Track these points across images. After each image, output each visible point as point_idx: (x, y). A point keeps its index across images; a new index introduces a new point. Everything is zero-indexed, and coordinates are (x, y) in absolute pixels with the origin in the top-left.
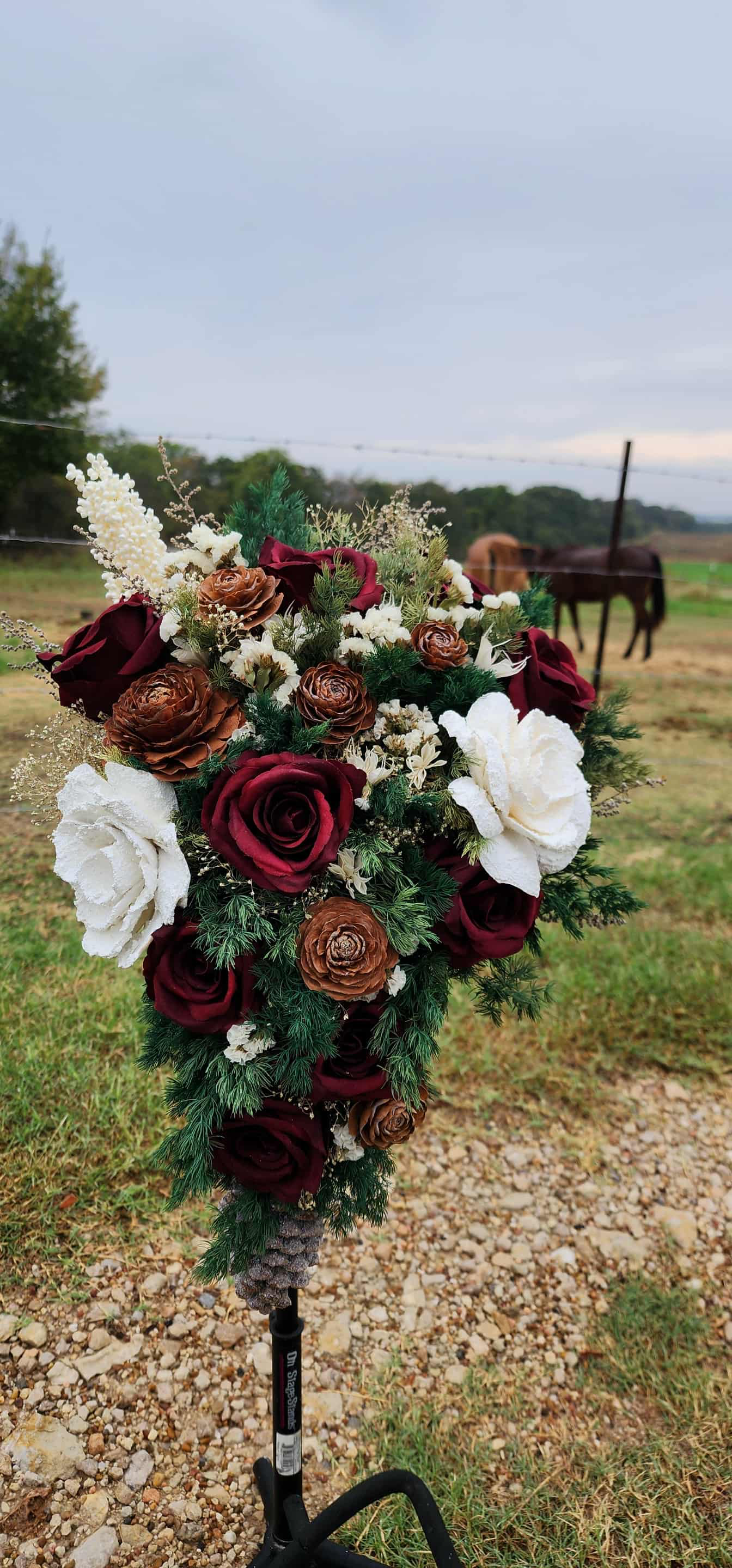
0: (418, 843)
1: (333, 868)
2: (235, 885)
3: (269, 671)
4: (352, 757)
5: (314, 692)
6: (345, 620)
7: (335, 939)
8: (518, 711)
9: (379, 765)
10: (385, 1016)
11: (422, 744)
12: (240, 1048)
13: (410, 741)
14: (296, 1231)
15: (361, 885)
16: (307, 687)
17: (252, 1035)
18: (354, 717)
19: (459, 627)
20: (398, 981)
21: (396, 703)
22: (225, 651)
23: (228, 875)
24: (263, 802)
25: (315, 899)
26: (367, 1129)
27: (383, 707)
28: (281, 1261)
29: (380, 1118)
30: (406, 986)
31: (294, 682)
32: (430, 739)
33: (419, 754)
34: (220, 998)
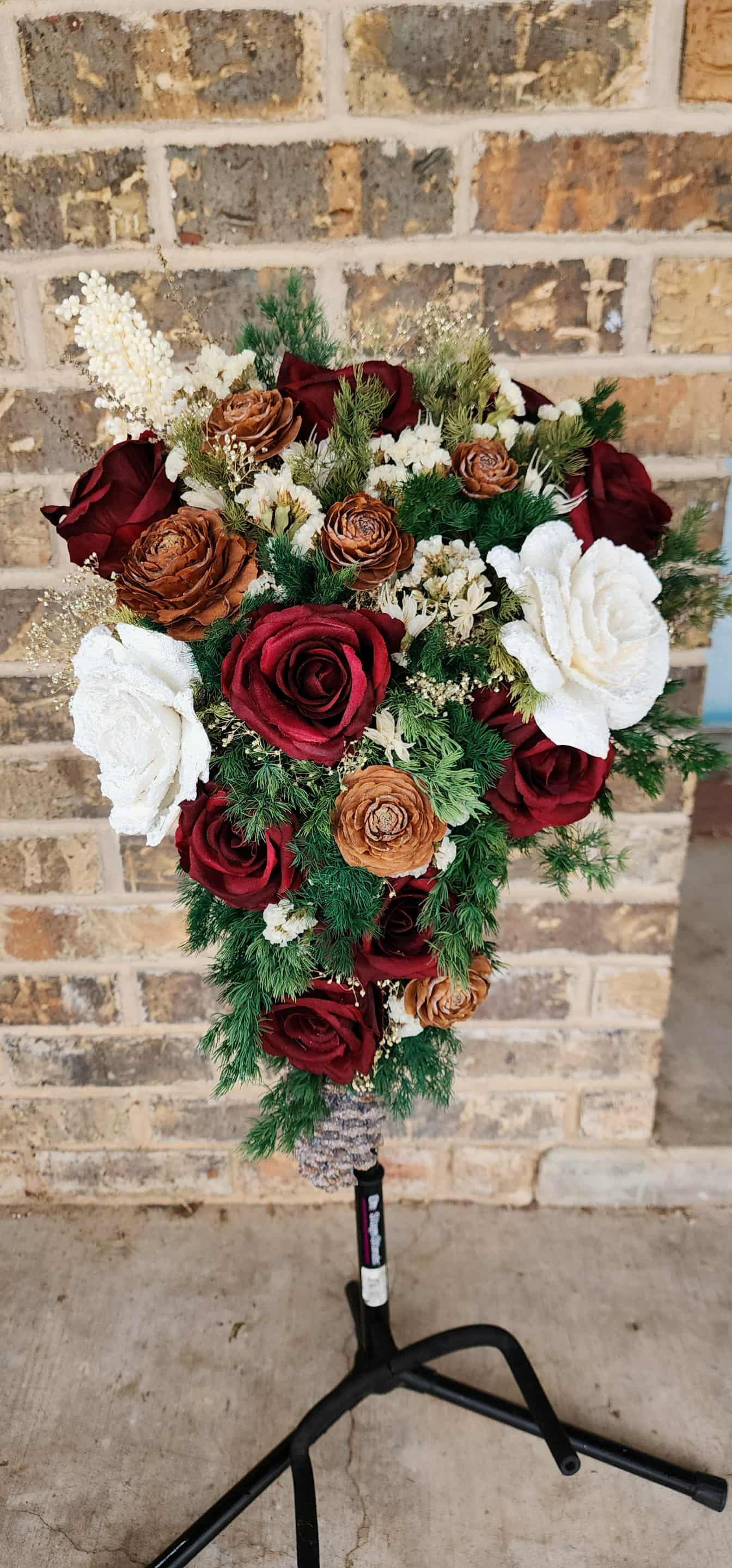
0: (467, 701)
1: (370, 733)
2: (262, 755)
3: (288, 509)
4: (388, 606)
5: (340, 531)
6: (374, 445)
7: (374, 812)
8: (581, 542)
9: (419, 612)
10: (434, 892)
11: (467, 587)
12: (279, 928)
13: (454, 583)
14: (354, 1114)
15: (402, 750)
16: (332, 527)
17: (290, 915)
18: (386, 559)
19: (509, 444)
20: (447, 855)
21: (437, 540)
22: (238, 489)
23: (254, 743)
24: (288, 661)
25: (352, 769)
26: (425, 1007)
27: (422, 545)
28: (341, 1144)
29: (438, 996)
30: (457, 858)
31: (317, 522)
32: (477, 579)
33: (465, 597)
34: (259, 873)
